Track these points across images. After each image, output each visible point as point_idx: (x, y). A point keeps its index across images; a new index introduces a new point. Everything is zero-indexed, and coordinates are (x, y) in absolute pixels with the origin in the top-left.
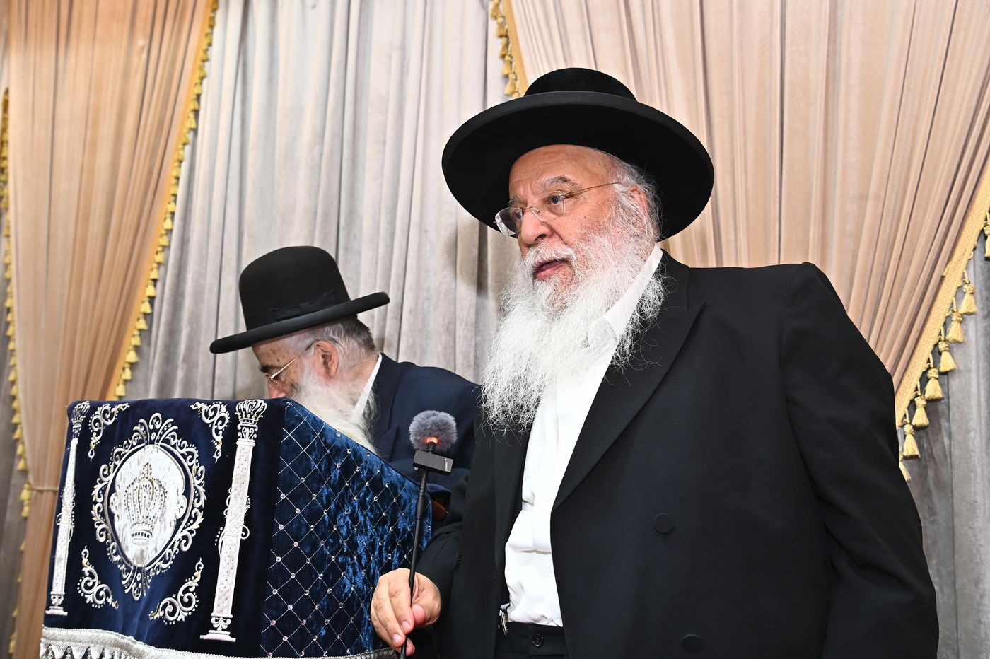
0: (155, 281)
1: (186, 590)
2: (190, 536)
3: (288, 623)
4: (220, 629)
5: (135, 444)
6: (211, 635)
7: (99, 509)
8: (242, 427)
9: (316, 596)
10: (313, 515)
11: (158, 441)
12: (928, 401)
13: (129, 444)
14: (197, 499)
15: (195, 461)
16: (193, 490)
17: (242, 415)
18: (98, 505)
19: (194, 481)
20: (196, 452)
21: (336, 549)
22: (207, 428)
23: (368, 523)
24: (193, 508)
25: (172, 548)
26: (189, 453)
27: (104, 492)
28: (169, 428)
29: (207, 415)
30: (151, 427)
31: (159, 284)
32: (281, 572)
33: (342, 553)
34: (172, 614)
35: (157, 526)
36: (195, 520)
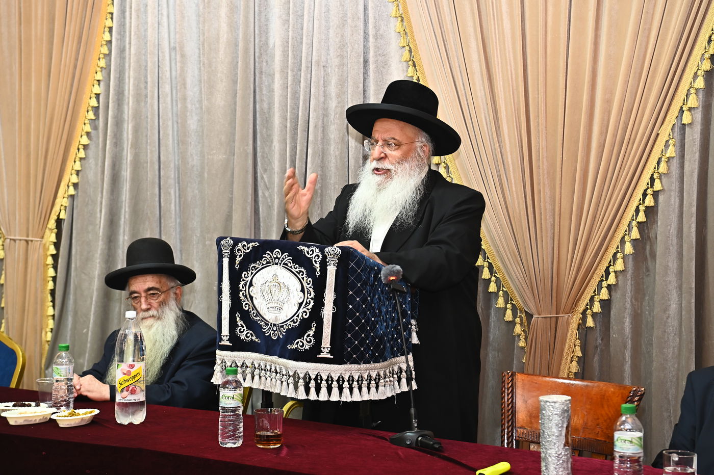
1: (308, 336)
3: (356, 349)
4: (325, 352)
5: (264, 263)
6: (322, 355)
7: (243, 294)
8: (329, 260)
9: (367, 337)
10: (364, 300)
11: (280, 264)
12: (646, 207)
13: (261, 263)
14: (309, 294)
15: (305, 275)
16: (306, 290)
17: (328, 255)
18: (242, 292)
19: (305, 285)
20: (305, 271)
21: (375, 315)
22: (310, 260)
24: (308, 298)
25: (298, 316)
26: (301, 271)
27: (245, 286)
28: (287, 258)
29: (308, 253)
30: (275, 256)
32: (351, 327)
34: (302, 346)
35: (285, 304)
36: (309, 304)
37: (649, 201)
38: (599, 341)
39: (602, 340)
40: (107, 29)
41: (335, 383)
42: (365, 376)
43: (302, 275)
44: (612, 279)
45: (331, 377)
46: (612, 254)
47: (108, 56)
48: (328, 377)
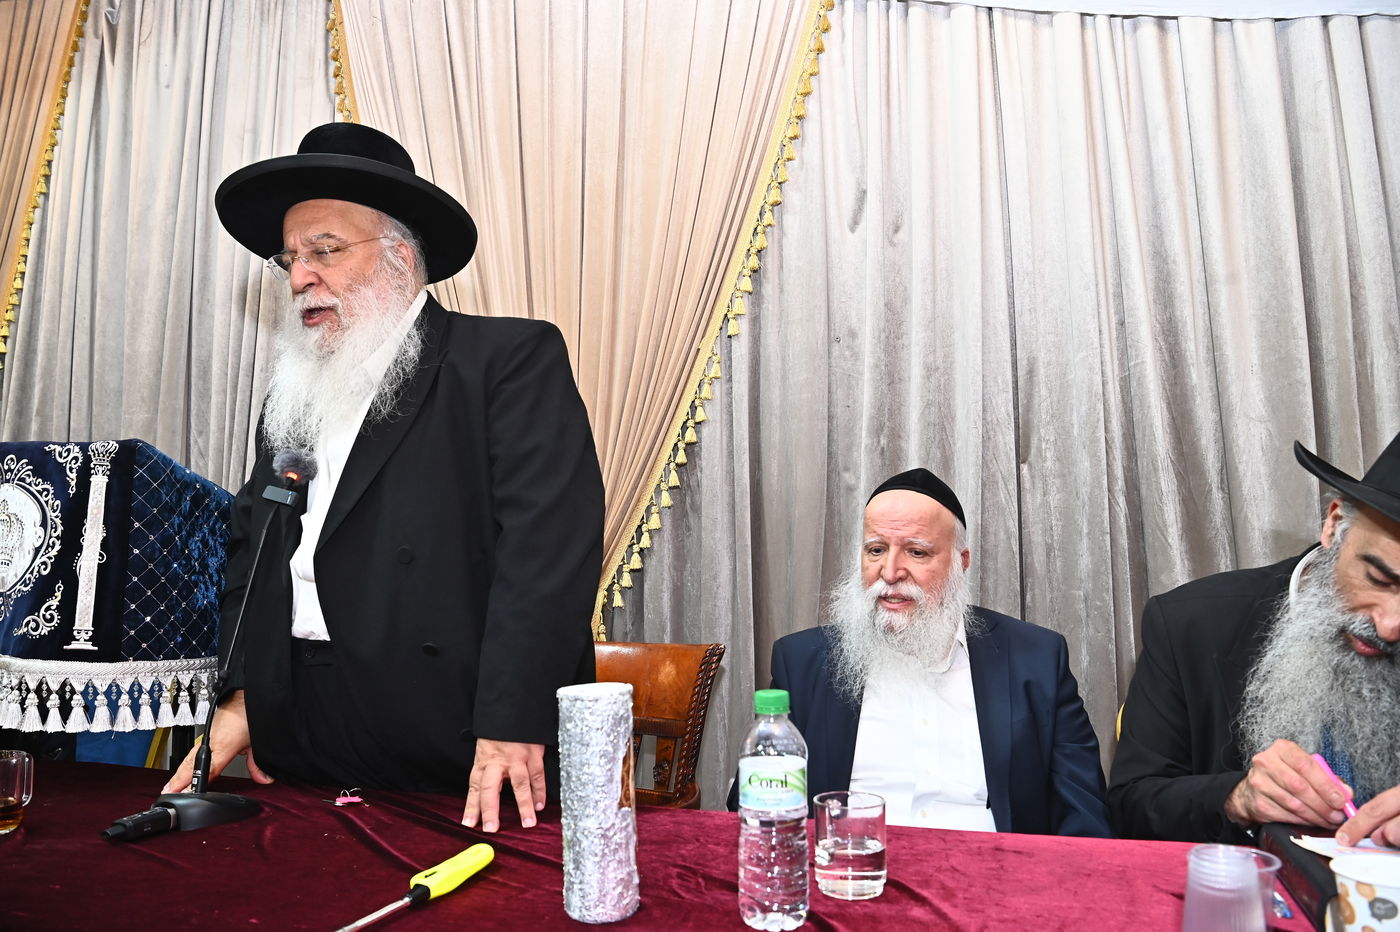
0: (5, 337)
1: (48, 609)
2: (49, 562)
3: (146, 633)
4: (82, 640)
6: (74, 646)
8: (95, 465)
9: (171, 609)
10: (166, 541)
11: (13, 480)
12: (687, 444)
14: (54, 530)
16: (49, 522)
17: (94, 455)
19: (50, 514)
20: (51, 490)
21: (189, 569)
22: (61, 468)
23: (218, 547)
24: (51, 537)
25: (32, 573)
26: (44, 490)
28: (24, 468)
29: (60, 456)
30: (6, 467)
31: (9, 341)
32: (137, 589)
33: (194, 572)
34: (35, 630)
35: (16, 554)
36: (53, 548)
38: (629, 626)
39: (632, 625)
40: (19, 275)
41: (101, 698)
42: (168, 682)
43: (46, 496)
44: (645, 542)
45: (93, 687)
46: (644, 508)
47: (16, 307)
48: (87, 687)
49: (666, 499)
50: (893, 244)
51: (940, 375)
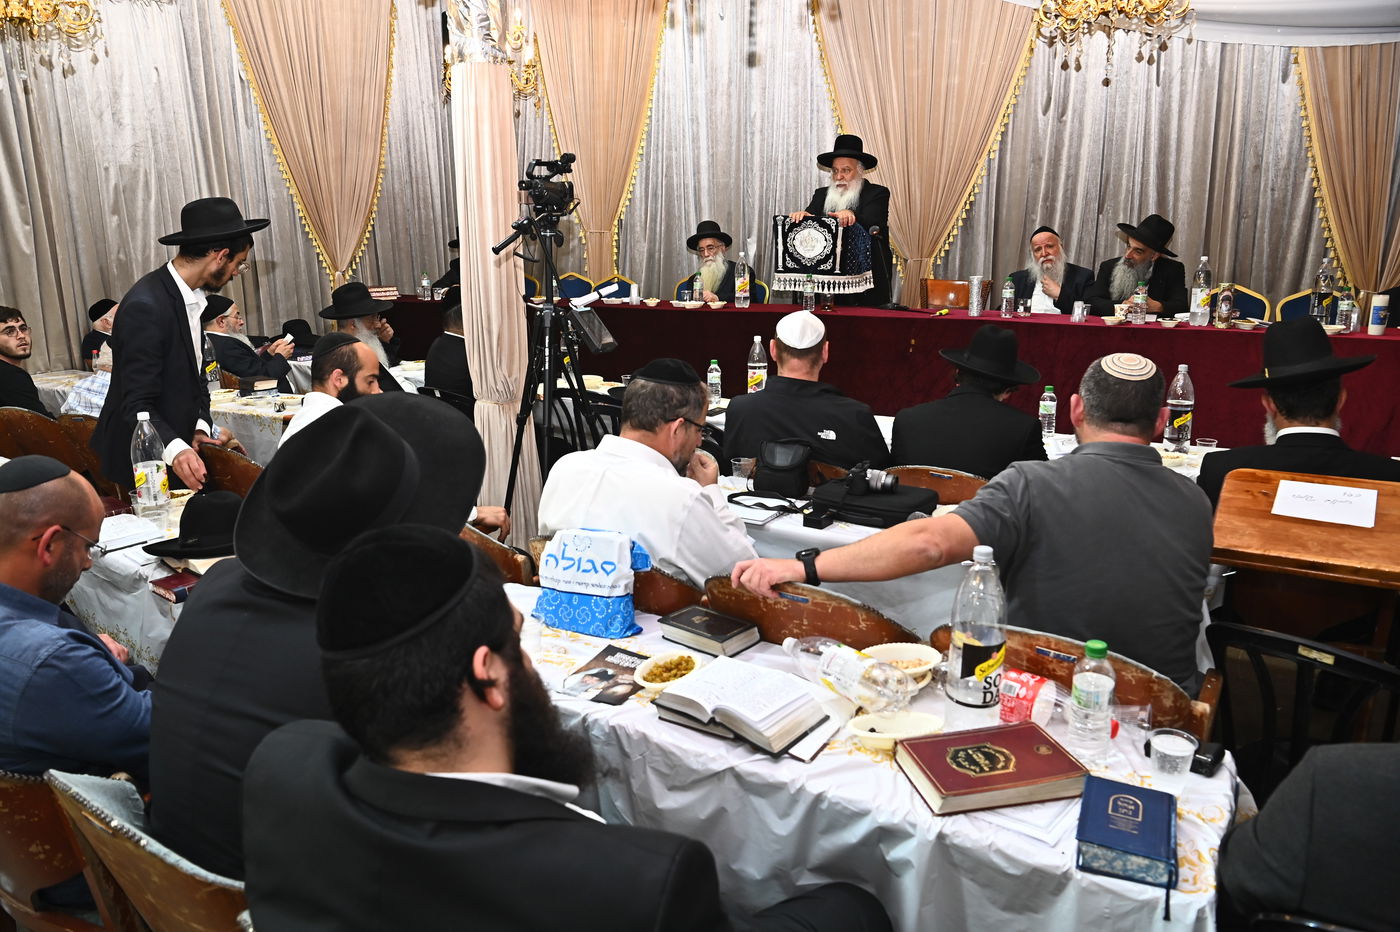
1: (829, 262)
2: (827, 251)
3: (851, 269)
4: (837, 270)
5: (803, 228)
11: (812, 227)
14: (829, 242)
16: (827, 240)
18: (790, 244)
19: (826, 237)
25: (823, 253)
26: (824, 231)
27: (792, 239)
32: (849, 257)
34: (826, 268)
36: (829, 247)
37: (972, 198)
41: (838, 285)
42: (854, 281)
43: (826, 233)
44: (951, 239)
45: (840, 282)
46: (951, 227)
48: (835, 282)
49: (960, 223)
50: (1060, 122)
51: (1072, 177)
